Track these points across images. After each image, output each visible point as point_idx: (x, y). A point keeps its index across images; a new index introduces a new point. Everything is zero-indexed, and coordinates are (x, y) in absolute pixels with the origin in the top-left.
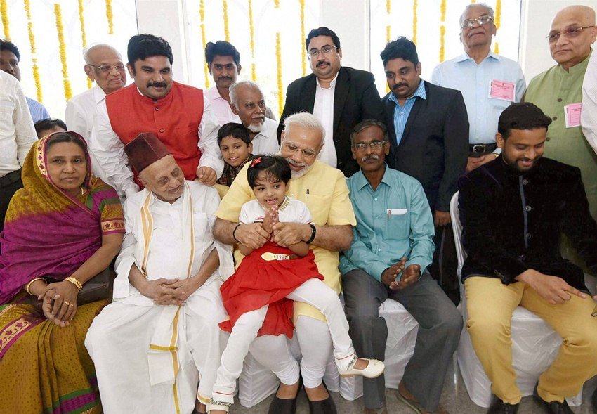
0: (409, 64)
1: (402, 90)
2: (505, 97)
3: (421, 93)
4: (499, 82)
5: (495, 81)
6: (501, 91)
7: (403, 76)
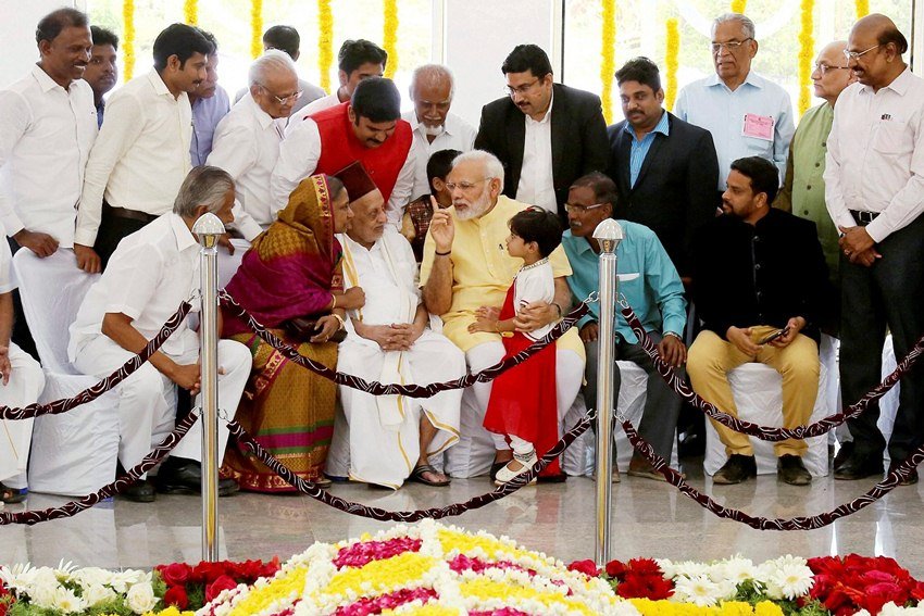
0: (645, 88)
1: (637, 118)
2: (761, 135)
3: (663, 127)
4: (754, 116)
5: (750, 115)
6: (757, 128)
7: (638, 102)
